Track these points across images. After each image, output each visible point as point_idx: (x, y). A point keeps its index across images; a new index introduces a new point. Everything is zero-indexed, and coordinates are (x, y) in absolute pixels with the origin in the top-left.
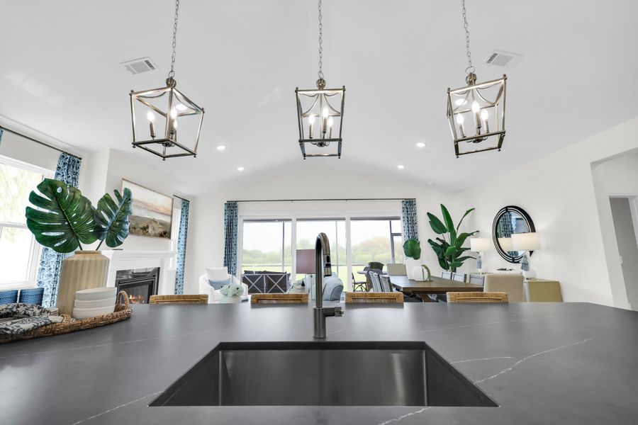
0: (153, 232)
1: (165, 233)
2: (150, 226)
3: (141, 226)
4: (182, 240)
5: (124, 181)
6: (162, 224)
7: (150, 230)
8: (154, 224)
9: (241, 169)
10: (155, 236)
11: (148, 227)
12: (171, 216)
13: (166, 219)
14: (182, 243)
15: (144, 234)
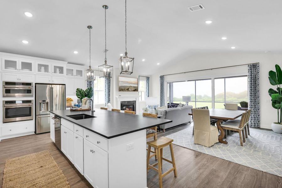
0: (131, 90)
1: (136, 90)
2: (130, 88)
3: (126, 89)
4: (147, 91)
5: (119, 77)
6: (134, 87)
7: (130, 90)
8: (131, 88)
9: (158, 64)
10: (132, 91)
11: (129, 89)
12: (138, 84)
13: (136, 85)
14: (147, 92)
15: (128, 91)
